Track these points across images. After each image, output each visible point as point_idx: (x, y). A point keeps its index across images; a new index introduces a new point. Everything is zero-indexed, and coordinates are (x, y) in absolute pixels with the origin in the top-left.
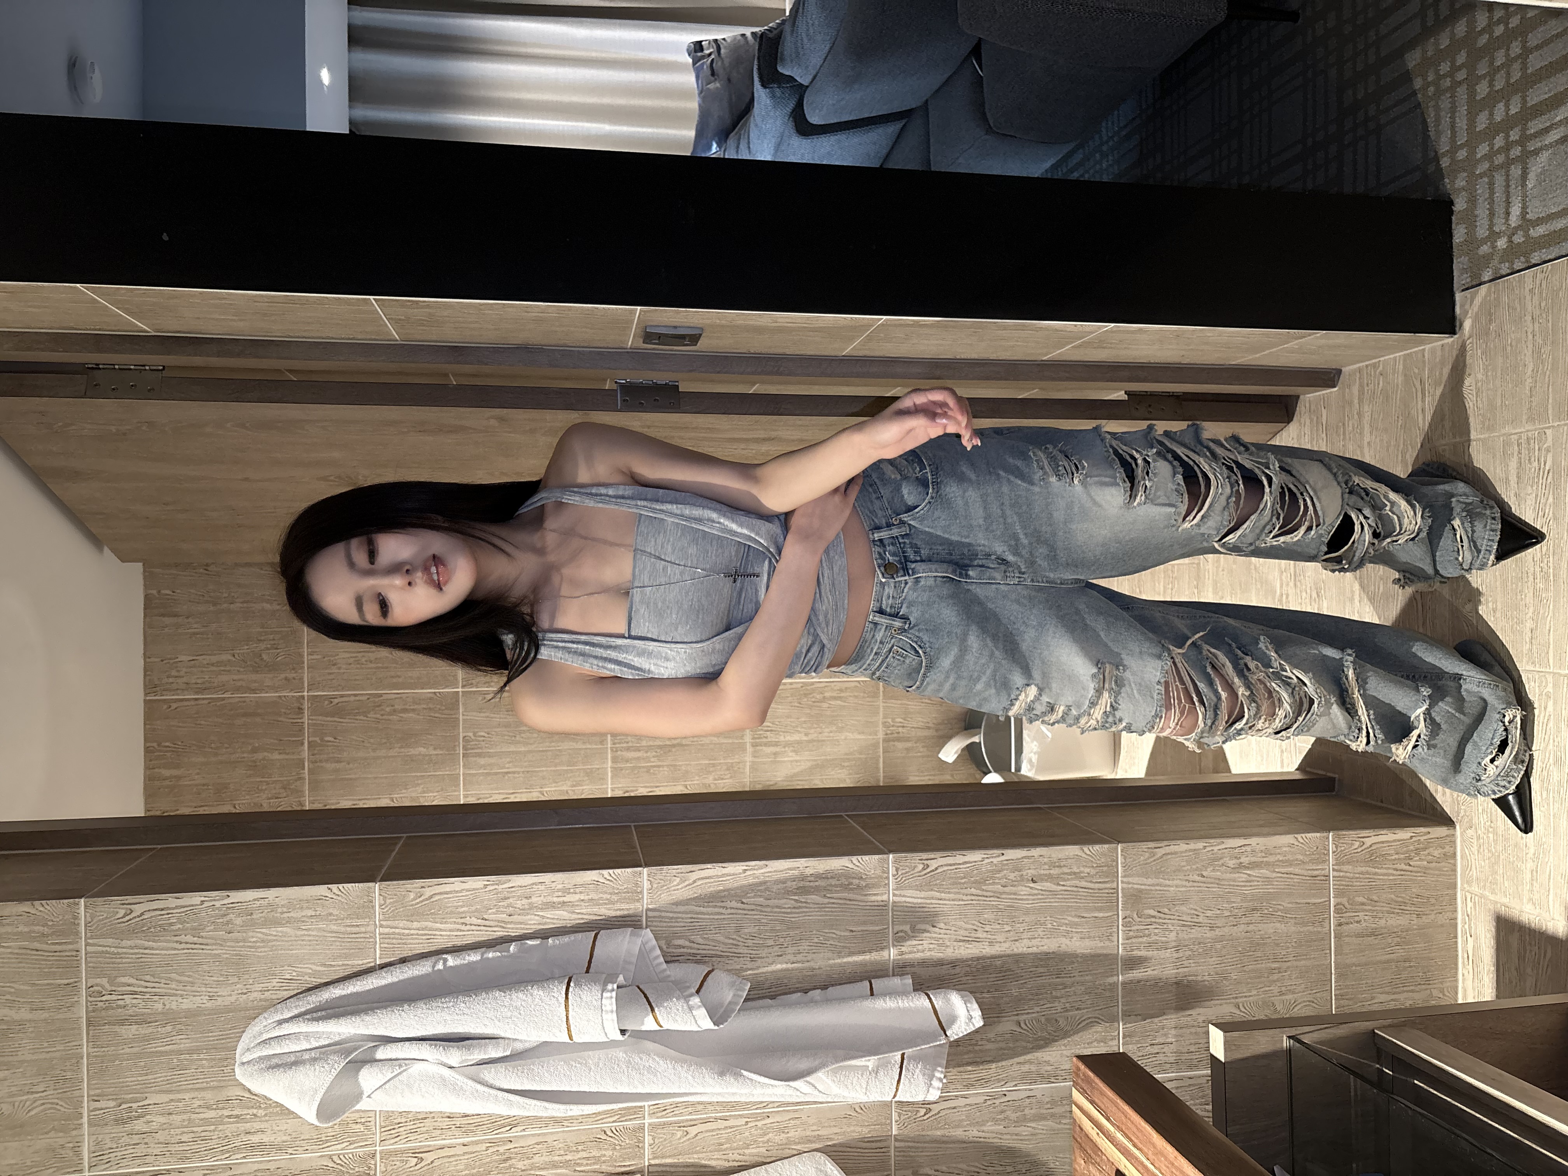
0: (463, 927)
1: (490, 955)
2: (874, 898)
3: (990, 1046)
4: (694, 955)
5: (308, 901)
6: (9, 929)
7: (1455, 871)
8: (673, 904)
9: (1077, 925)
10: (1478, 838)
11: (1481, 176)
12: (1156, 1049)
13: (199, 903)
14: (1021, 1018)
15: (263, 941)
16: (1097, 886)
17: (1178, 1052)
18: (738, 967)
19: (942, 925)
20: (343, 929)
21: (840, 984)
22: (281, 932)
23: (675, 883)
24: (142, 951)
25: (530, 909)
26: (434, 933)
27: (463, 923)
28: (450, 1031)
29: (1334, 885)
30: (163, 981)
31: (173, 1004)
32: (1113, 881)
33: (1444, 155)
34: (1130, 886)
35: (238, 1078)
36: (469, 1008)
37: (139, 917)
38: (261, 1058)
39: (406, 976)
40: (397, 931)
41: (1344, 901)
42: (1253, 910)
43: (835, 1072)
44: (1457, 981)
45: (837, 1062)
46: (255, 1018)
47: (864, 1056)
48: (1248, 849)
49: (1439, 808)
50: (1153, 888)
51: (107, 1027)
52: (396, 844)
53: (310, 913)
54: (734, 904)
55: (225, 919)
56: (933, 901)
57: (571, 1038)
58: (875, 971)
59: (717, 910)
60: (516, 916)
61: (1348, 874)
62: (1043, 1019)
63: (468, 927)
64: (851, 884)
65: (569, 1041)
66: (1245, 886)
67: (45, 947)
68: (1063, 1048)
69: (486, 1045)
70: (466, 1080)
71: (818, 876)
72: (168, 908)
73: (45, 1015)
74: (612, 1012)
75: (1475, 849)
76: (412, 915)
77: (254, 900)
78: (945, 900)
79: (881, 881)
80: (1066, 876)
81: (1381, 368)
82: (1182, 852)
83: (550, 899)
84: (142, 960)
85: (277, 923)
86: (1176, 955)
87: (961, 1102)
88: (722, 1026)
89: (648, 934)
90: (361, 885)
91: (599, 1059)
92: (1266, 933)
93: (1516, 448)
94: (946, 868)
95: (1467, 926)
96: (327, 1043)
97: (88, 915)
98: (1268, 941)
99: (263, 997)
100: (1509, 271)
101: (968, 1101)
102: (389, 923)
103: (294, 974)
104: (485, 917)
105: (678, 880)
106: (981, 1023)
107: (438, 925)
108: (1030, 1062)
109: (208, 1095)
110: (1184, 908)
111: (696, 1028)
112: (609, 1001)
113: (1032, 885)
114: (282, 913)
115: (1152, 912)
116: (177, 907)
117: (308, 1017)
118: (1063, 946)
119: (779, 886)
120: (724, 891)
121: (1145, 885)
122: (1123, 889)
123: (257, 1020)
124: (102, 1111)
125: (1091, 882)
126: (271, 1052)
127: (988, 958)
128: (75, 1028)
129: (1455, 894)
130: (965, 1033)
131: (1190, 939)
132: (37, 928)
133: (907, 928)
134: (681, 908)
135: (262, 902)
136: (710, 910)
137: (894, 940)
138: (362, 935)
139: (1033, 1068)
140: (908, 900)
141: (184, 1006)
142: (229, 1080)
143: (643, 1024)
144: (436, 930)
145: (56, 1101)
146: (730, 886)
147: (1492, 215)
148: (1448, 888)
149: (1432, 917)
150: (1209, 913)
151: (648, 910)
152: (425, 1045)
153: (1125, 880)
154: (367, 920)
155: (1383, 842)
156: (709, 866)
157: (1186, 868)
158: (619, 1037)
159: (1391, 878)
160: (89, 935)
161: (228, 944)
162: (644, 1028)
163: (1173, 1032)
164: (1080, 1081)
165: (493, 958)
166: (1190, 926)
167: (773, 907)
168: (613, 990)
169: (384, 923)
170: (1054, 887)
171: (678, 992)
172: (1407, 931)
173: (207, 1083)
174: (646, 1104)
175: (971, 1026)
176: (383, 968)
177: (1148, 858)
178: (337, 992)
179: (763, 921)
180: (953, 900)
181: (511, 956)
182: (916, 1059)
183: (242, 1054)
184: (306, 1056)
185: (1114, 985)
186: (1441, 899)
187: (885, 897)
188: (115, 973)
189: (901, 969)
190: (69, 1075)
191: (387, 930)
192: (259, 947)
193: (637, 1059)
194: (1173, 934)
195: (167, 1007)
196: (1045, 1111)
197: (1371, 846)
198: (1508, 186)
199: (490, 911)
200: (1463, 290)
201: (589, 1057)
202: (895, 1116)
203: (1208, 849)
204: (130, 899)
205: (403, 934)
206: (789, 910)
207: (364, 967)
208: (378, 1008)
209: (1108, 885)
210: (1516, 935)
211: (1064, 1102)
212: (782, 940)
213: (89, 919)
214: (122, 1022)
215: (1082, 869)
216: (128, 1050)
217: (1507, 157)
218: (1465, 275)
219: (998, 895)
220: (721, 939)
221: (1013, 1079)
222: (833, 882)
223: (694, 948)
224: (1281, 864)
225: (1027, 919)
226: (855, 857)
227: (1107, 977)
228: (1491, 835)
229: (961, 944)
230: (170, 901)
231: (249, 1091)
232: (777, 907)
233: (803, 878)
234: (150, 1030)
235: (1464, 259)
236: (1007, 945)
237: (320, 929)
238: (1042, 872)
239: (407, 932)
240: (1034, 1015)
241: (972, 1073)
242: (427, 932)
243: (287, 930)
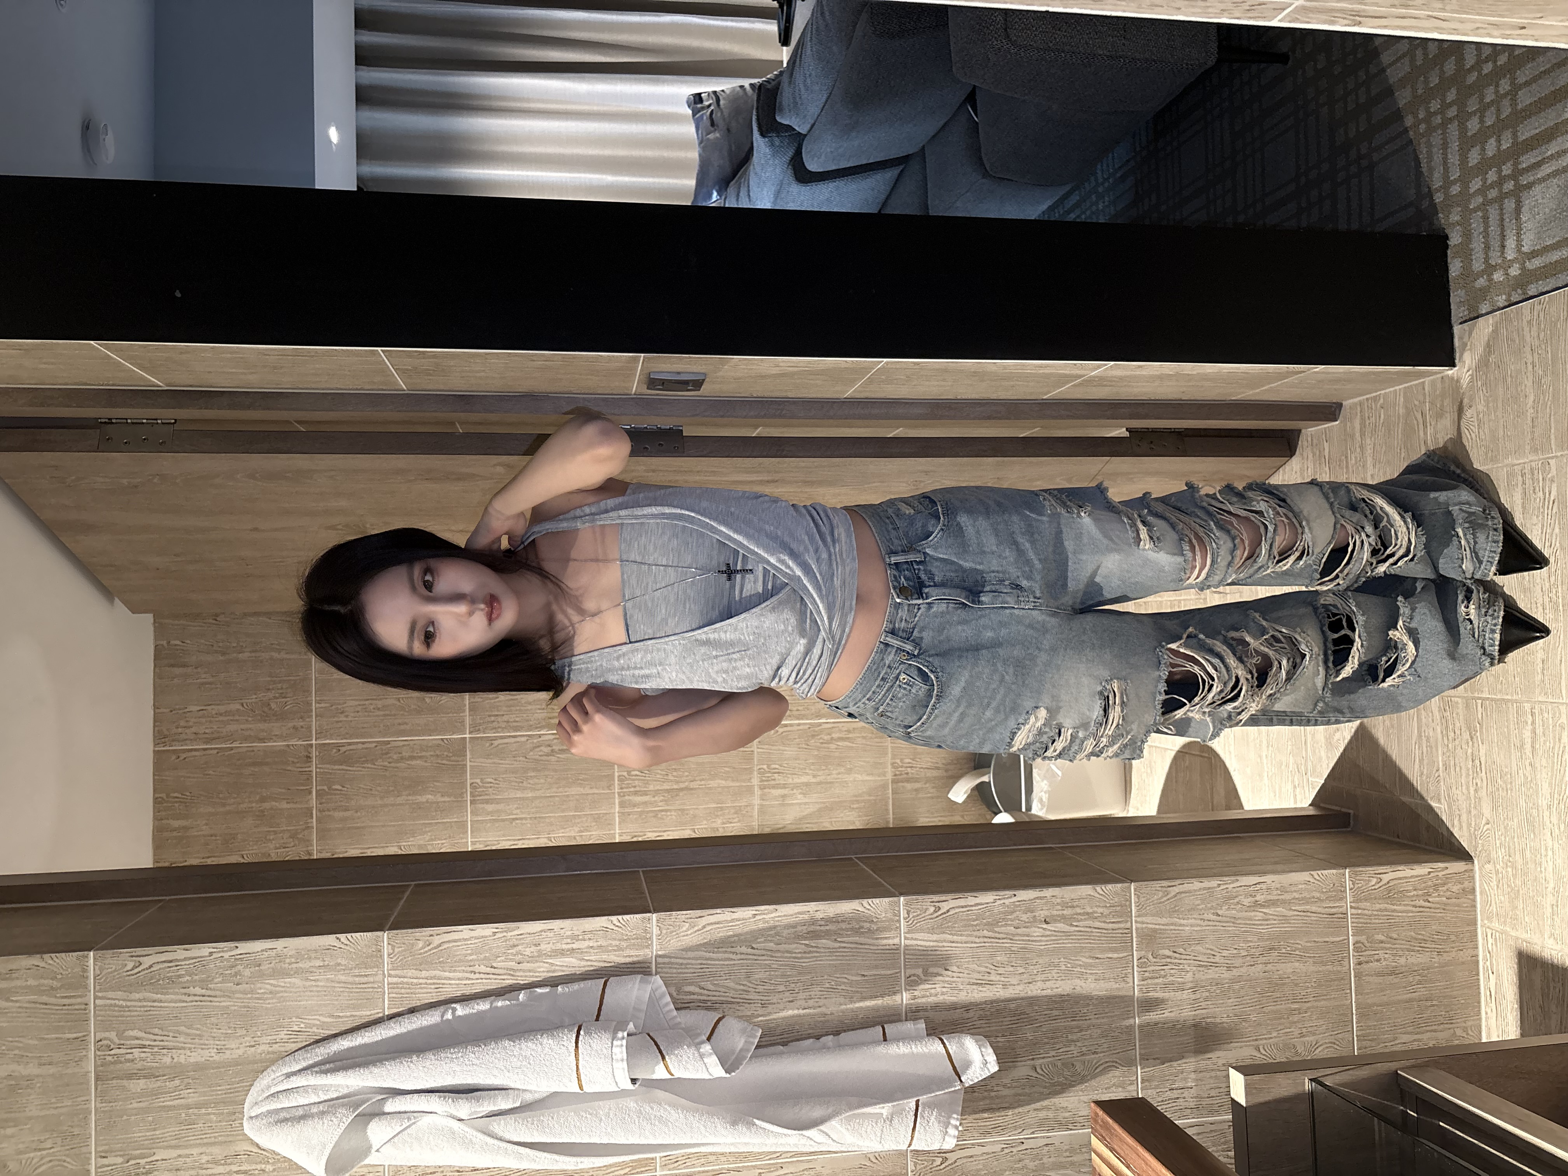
0: (472, 976)
1: (500, 1004)
2: (885, 942)
3: (1006, 1092)
4: (705, 1001)
5: (316, 951)
6: (18, 983)
7: (1475, 906)
8: (682, 950)
9: (1091, 966)
10: (1497, 872)
11: (1475, 210)
12: (1175, 1094)
13: (207, 954)
14: (1037, 1063)
15: (271, 993)
16: (1111, 926)
17: (1198, 1097)
18: (749, 1013)
19: (955, 969)
20: (351, 979)
21: (853, 1030)
22: (290, 983)
23: (684, 929)
24: (150, 1004)
25: (539, 956)
26: (443, 981)
27: (472, 972)
28: (459, 1083)
29: (1352, 923)
30: (171, 1034)
31: (181, 1058)
32: (1127, 922)
33: (1437, 190)
34: (1144, 926)
35: (246, 1132)
36: (478, 1058)
37: (147, 969)
38: (270, 1112)
39: (414, 1026)
40: (405, 980)
41: (1363, 938)
42: (1271, 949)
43: (849, 1119)
44: (1480, 1019)
45: (851, 1109)
46: (263, 1071)
47: (879, 1103)
48: (1264, 886)
49: (1456, 843)
50: (1167, 927)
51: (114, 1081)
52: (403, 892)
53: (319, 963)
54: (744, 949)
55: (233, 971)
56: (945, 944)
57: (581, 1088)
58: (888, 1016)
59: (726, 955)
60: (525, 964)
61: (1366, 912)
62: (1059, 1064)
63: (477, 976)
64: (862, 927)
65: (580, 1091)
66: (1261, 925)
67: (53, 1000)
68: (1081, 1093)
69: (495, 1095)
70: (475, 1133)
71: (829, 920)
72: (177, 960)
73: (52, 1070)
74: (622, 1060)
75: (1494, 884)
76: (421, 965)
77: (262, 951)
78: (957, 942)
79: (892, 925)
80: (1080, 917)
81: (1382, 401)
82: (1195, 891)
83: (559, 946)
84: (151, 1013)
85: (284, 974)
86: (1193, 997)
87: (978, 1150)
88: (733, 1074)
89: (658, 980)
90: (369, 934)
91: (610, 1109)
92: (1285, 973)
93: (1520, 478)
94: (957, 910)
95: (1488, 963)
96: (335, 1095)
97: (97, 967)
98: (1287, 981)
99: (270, 1049)
100: (1506, 304)
101: (984, 1149)
102: (397, 972)
103: (302, 1025)
104: (494, 965)
105: (687, 925)
106: (996, 1068)
107: (447, 974)
108: (1047, 1108)
109: (216, 1151)
110: (1199, 948)
111: (707, 1077)
112: (620, 1049)
113: (1045, 926)
114: (290, 964)
115: (1167, 952)
116: (185, 959)
117: (316, 1069)
118: (1078, 989)
119: (789, 931)
120: (734, 936)
121: (1159, 924)
122: (1137, 929)
123: (265, 1073)
124: (110, 1168)
125: (1104, 922)
126: (279, 1106)
127: (1003, 1001)
128: (82, 1084)
129: (1476, 930)
130: (980, 1079)
131: (1207, 979)
132: (46, 982)
133: (919, 971)
134: (690, 954)
135: (270, 952)
136: (720, 956)
137: (906, 984)
138: (370, 985)
139: (1051, 1115)
140: (919, 943)
141: (192, 1060)
142: (237, 1135)
143: (653, 1072)
144: (445, 979)
145: (64, 1158)
146: (740, 931)
147: (1487, 247)
148: (1468, 925)
149: (1453, 954)
150: (1225, 953)
151: (657, 956)
152: (434, 1097)
153: (1139, 919)
154: (376, 970)
155: (1400, 879)
156: (718, 911)
157: (1201, 907)
158: (630, 1086)
159: (1411, 914)
160: (98, 988)
161: (237, 995)
162: (655, 1077)
163: (1193, 1076)
164: (1098, 1127)
165: (502, 1007)
166: (1206, 966)
167: (783, 952)
168: (623, 1038)
169: (392, 972)
170: (1067, 928)
171: (689, 1039)
172: (1428, 969)
173: (215, 1137)
174: (658, 1155)
175: (986, 1071)
176: (391, 1018)
177: (1162, 897)
178: (345, 1043)
179: (773, 966)
180: (966, 943)
181: (521, 1004)
182: (931, 1105)
183: (249, 1110)
184: (315, 1110)
185: (1131, 1028)
186: (1462, 936)
187: (896, 941)
188: (123, 1027)
189: (914, 1013)
190: (76, 1131)
191: (395, 980)
192: (267, 999)
193: (648, 1108)
194: (1190, 975)
195: (175, 1060)
196: (1063, 1160)
197: (1388, 882)
198: (1502, 220)
199: (499, 959)
200: (1461, 323)
201: (600, 1107)
202: (911, 1166)
203: (1222, 887)
204: (139, 951)
205: (412, 984)
206: (799, 955)
207: (372, 1018)
208: (387, 1060)
209: (1122, 925)
210: (1539, 970)
211: (1083, 1150)
212: (793, 985)
213: (98, 972)
214: (130, 1076)
215: (1095, 909)
216: (135, 1105)
217: (1500, 191)
218: (1463, 308)
219: (1011, 937)
220: (732, 985)
221: (1030, 1126)
222: (844, 925)
223: (704, 995)
224: (1297, 901)
225: (1041, 961)
226: (866, 900)
227: (1124, 1019)
228: (1510, 870)
229: (974, 987)
230: (179, 952)
231: (257, 1145)
232: (788, 952)
233: (813, 922)
234: (159, 1084)
235: (1461, 293)
236: (1020, 988)
237: (328, 979)
238: (1055, 913)
239: (415, 981)
240: (1050, 1059)
241: (988, 1120)
242: (435, 981)
243: (296, 981)
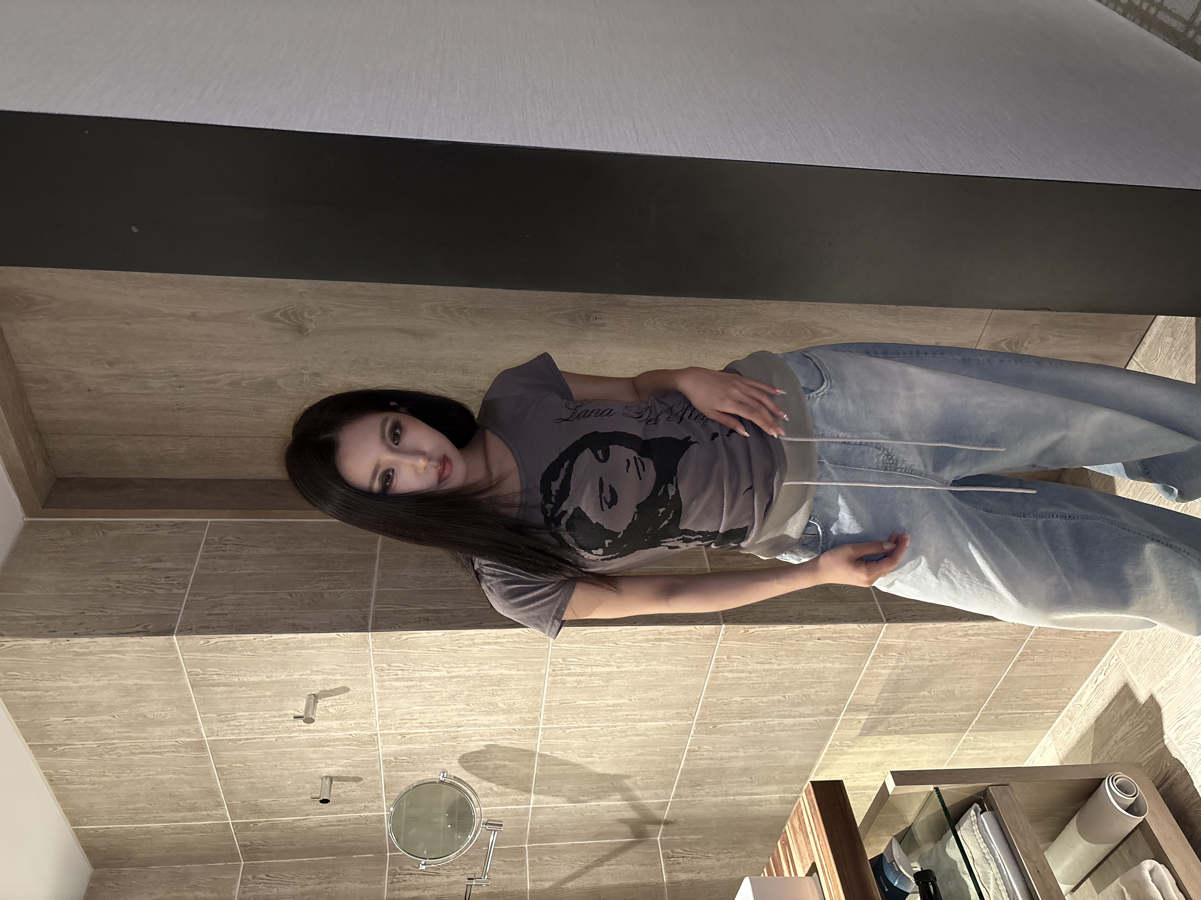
2: (706, 645)
5: (324, 640)
16: (861, 642)
20: (348, 652)
22: (309, 652)
24: (219, 658)
27: (428, 649)
29: (1026, 644)
30: (236, 670)
32: (874, 641)
34: (884, 642)
37: (213, 644)
40: (385, 652)
42: (964, 654)
50: (900, 644)
51: (204, 687)
53: (326, 645)
55: (272, 646)
59: (598, 647)
61: (1040, 641)
62: (801, 696)
64: (693, 639)
66: (964, 644)
67: (154, 656)
71: (671, 634)
72: (232, 641)
76: (395, 647)
78: (755, 646)
79: (714, 638)
80: (843, 638)
82: (929, 629)
85: (305, 648)
86: (900, 672)
90: (359, 634)
113: (817, 641)
114: (308, 644)
122: (879, 644)
125: (858, 640)
129: (1107, 651)
131: (914, 665)
132: (147, 648)
133: (725, 658)
134: (575, 646)
135: (294, 639)
140: (730, 645)
148: (1106, 646)
149: (1085, 659)
150: (932, 655)
151: (552, 648)
154: (364, 648)
157: (927, 635)
167: (637, 647)
169: (376, 649)
170: (832, 642)
177: (904, 630)
179: (629, 653)
180: (761, 647)
186: (1097, 652)
187: (714, 645)
188: (204, 667)
195: (241, 680)
204: (208, 636)
206: (647, 649)
209: (870, 642)
212: (640, 661)
213: (181, 645)
214: (213, 686)
215: (855, 634)
219: (792, 645)
220: (600, 660)
222: (680, 637)
224: (995, 634)
225: (808, 655)
226: (699, 626)
229: (759, 664)
230: (234, 638)
233: (660, 634)
234: (232, 689)
236: (789, 665)
237: (333, 651)
238: (827, 635)
239: (390, 653)
242: (404, 653)
243: (313, 651)
